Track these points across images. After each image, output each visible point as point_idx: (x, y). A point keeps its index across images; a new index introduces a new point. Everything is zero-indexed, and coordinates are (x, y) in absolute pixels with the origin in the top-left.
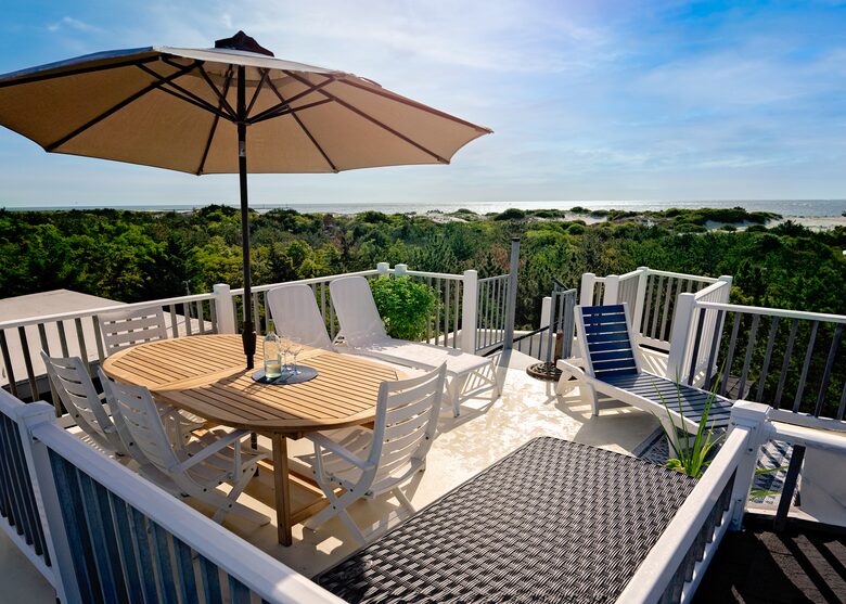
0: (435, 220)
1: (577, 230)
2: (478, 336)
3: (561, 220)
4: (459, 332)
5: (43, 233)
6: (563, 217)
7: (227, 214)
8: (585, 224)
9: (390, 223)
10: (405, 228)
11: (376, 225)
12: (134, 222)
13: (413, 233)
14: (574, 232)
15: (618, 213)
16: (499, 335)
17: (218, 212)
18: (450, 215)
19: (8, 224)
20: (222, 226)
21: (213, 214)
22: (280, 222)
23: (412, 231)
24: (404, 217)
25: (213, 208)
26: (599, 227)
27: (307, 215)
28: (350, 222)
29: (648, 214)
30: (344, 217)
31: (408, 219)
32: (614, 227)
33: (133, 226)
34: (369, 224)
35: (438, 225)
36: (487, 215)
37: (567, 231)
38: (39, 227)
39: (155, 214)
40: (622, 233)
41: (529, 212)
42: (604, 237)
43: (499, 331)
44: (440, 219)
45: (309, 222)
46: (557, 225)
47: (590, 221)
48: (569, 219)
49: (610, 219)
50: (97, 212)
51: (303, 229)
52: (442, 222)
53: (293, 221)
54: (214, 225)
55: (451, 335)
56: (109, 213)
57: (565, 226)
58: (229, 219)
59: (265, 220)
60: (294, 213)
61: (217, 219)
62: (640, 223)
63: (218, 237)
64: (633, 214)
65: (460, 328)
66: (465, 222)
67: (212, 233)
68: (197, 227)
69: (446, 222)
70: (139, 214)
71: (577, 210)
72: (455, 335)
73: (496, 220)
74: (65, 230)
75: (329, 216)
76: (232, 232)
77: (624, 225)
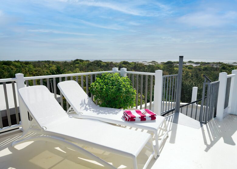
0: (145, 64)
1: (190, 68)
2: (163, 105)
3: (185, 65)
4: (152, 102)
5: (29, 67)
6: (186, 64)
7: (81, 62)
8: (193, 66)
9: (130, 65)
10: (135, 66)
11: (126, 65)
12: (55, 64)
13: (137, 68)
14: (189, 68)
15: (203, 63)
16: (173, 105)
17: (78, 61)
18: (149, 63)
19: (19, 64)
20: (79, 65)
21: (77, 62)
22: (96, 64)
23: (137, 67)
24: (135, 63)
25: (77, 60)
26: (198, 67)
27: (105, 62)
28: (118, 64)
29: (214, 63)
30: (116, 63)
31: (136, 63)
32: (203, 67)
33: (54, 65)
34: (123, 65)
35: (146, 65)
36: (161, 63)
37: (187, 68)
38: (28, 66)
39: (61, 62)
40: (205, 69)
41: (174, 62)
42: (200, 70)
43: (173, 103)
44: (146, 64)
45: (105, 64)
46: (184, 66)
47: (194, 65)
48: (187, 64)
49: (201, 65)
50: (45, 62)
51: (103, 66)
52: (147, 65)
53: (100, 64)
54: (77, 65)
55: (148, 104)
56: (48, 62)
57: (186, 67)
58: (82, 63)
59: (92, 63)
60: (101, 61)
61: (78, 63)
62: (211, 66)
63: (77, 69)
64: (208, 63)
65: (153, 100)
66: (154, 65)
67: (76, 67)
68: (72, 66)
69: (148, 65)
70: (56, 62)
71: (190, 62)
72: (150, 104)
73: (164, 64)
74: (35, 66)
75: (112, 62)
76: (82, 67)
77: (206, 66)
